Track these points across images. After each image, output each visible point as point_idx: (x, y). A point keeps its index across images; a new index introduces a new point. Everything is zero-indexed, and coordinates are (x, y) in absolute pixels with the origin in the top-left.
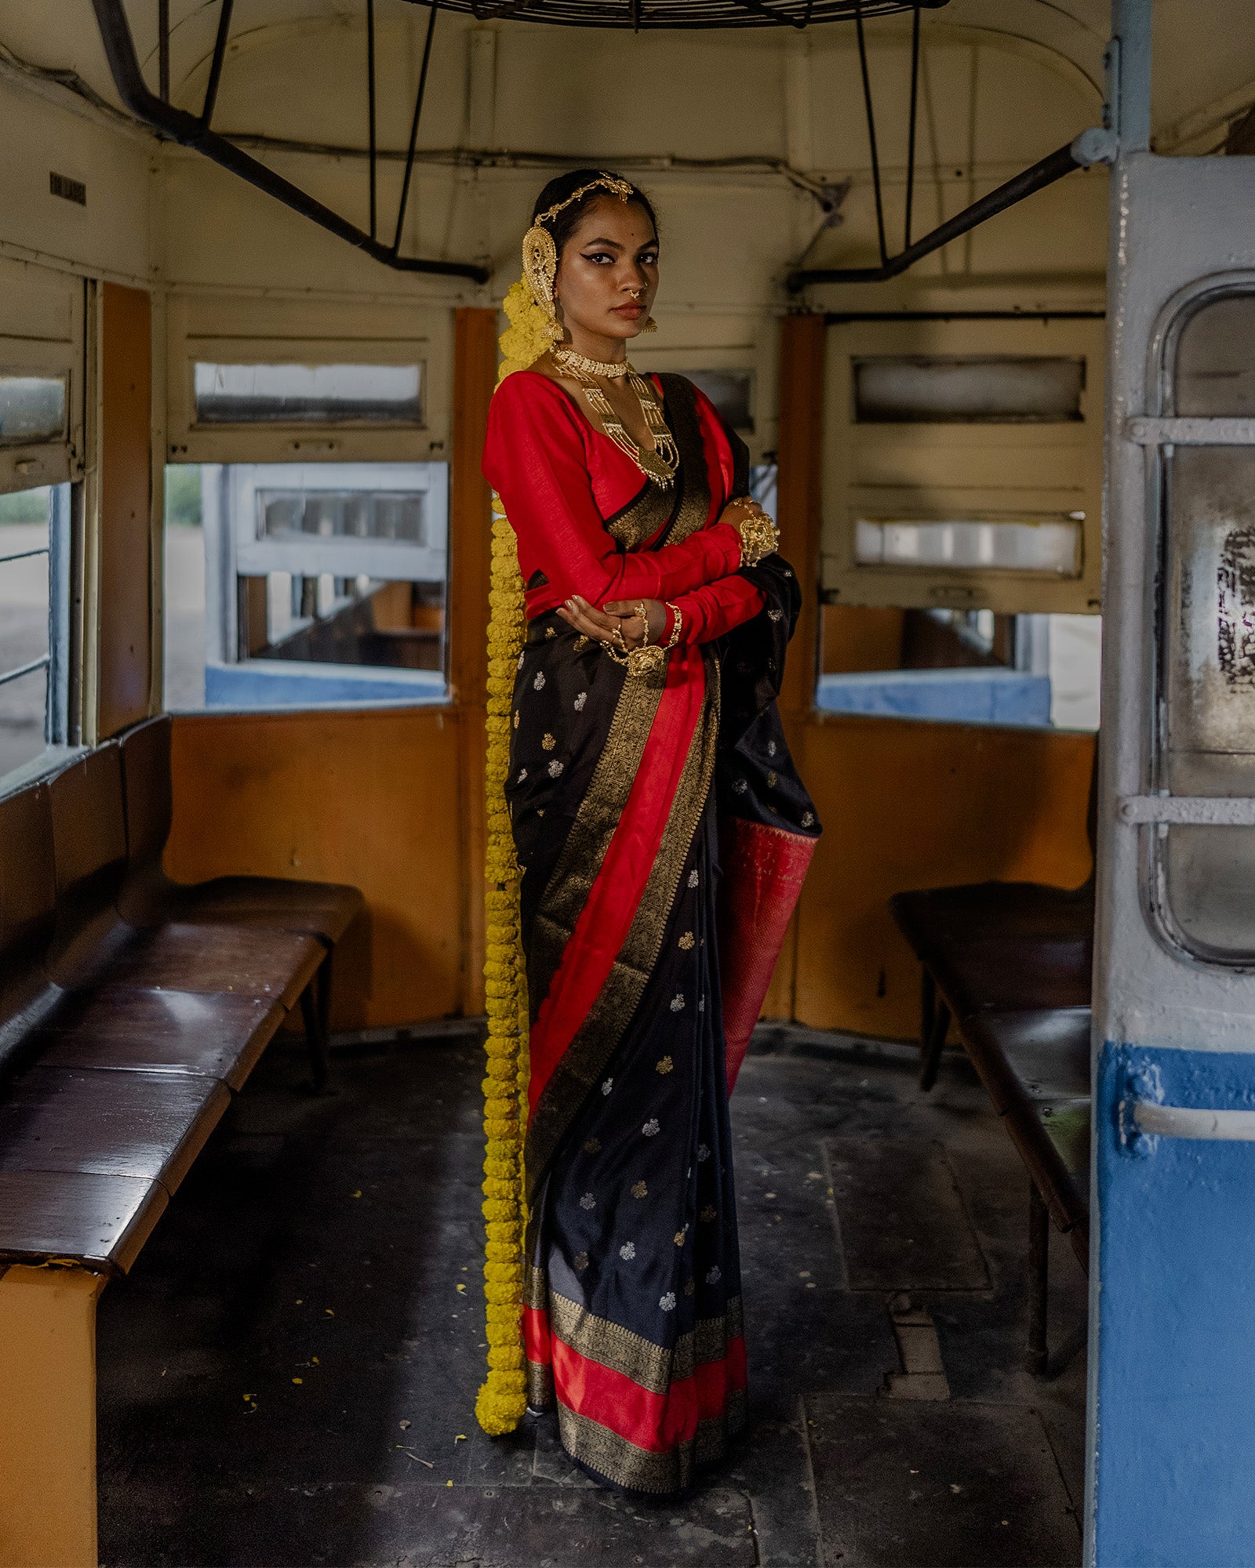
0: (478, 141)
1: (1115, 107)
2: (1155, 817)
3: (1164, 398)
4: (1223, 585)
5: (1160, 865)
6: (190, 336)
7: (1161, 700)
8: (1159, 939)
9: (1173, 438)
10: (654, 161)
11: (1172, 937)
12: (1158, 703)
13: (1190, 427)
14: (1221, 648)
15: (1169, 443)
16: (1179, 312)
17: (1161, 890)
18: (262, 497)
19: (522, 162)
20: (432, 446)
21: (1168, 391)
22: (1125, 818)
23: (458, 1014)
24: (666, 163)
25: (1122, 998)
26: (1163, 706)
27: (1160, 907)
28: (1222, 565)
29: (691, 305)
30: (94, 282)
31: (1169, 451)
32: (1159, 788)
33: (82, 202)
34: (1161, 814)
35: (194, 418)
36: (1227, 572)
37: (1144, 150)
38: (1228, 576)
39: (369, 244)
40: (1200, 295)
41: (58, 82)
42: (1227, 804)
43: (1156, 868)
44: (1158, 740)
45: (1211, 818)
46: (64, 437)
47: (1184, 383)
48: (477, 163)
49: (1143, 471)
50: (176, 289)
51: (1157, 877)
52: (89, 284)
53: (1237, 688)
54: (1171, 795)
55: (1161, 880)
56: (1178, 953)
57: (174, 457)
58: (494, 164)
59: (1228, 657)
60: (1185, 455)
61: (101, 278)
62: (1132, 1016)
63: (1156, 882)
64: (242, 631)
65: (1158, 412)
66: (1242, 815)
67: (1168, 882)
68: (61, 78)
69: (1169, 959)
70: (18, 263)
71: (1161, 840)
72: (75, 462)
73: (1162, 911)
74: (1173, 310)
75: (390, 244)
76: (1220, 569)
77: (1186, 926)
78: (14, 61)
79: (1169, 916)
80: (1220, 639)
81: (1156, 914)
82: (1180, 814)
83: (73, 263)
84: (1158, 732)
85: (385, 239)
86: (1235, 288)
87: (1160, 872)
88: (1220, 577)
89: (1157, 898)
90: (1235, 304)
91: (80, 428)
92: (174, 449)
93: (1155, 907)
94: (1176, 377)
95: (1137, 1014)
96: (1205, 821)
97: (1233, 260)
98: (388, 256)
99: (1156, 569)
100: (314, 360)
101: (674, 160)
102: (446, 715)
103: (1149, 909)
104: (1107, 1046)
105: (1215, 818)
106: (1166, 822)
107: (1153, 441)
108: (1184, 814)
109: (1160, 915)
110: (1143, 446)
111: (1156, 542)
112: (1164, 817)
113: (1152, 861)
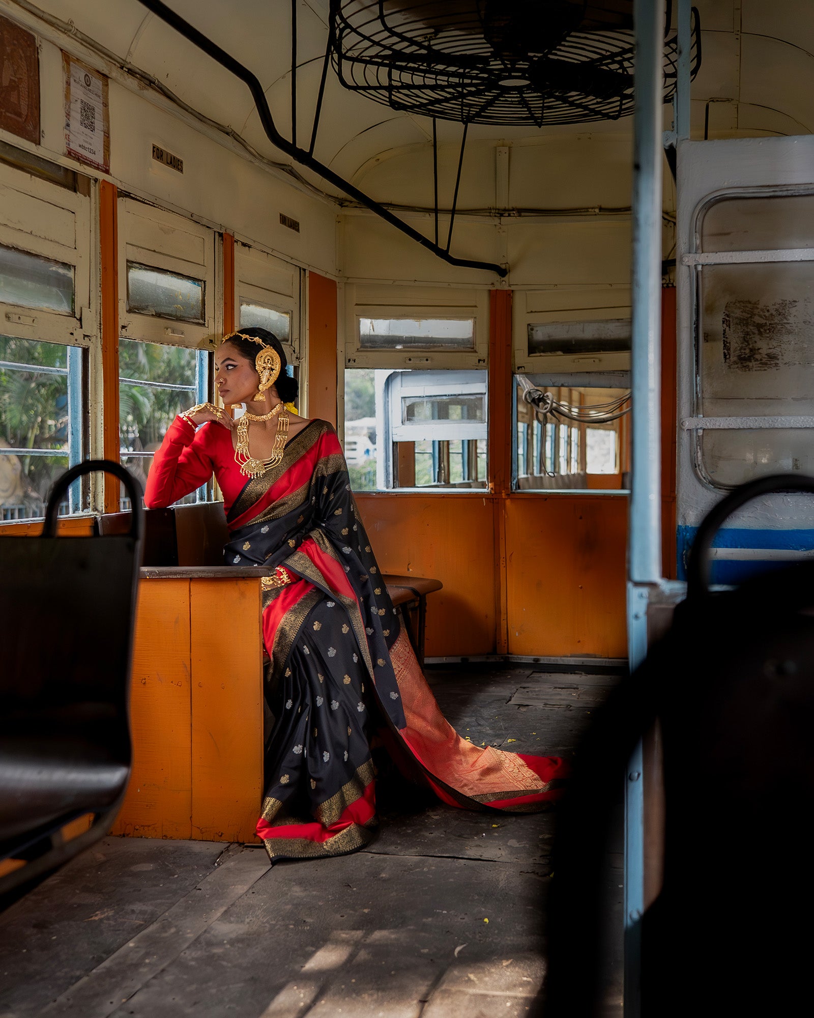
0: (502, 205)
1: (675, 122)
2: (696, 426)
3: (696, 244)
4: (725, 325)
5: (699, 447)
6: (357, 305)
7: (698, 375)
8: (699, 480)
9: (700, 262)
10: (590, 210)
11: (704, 478)
12: (696, 377)
13: (707, 257)
14: (724, 353)
15: (699, 264)
16: (702, 208)
17: (700, 458)
18: (405, 400)
19: (523, 214)
20: (479, 361)
21: (698, 242)
22: (683, 427)
23: (494, 651)
24: (597, 211)
25: (684, 507)
26: (698, 378)
27: (699, 466)
28: (724, 317)
29: (611, 285)
30: (304, 270)
31: (700, 268)
32: (698, 414)
33: (298, 230)
34: (698, 425)
35: (359, 345)
36: (726, 320)
37: (687, 139)
38: (727, 322)
39: (434, 247)
40: (711, 199)
41: (283, 170)
42: (727, 419)
43: (697, 448)
44: (697, 393)
45: (720, 426)
46: (289, 343)
47: (705, 238)
48: (502, 215)
49: (689, 278)
50: (350, 281)
51: (698, 452)
52: (302, 271)
53: (732, 370)
54: (704, 417)
55: (699, 454)
56: (706, 485)
57: (349, 364)
58: (509, 215)
59: (728, 357)
60: (706, 269)
61: (308, 269)
62: (689, 513)
63: (697, 455)
64: (395, 472)
65: (694, 252)
66: (733, 424)
67: (703, 455)
68: (284, 167)
69: (704, 489)
70: (264, 253)
71: (699, 436)
72: (295, 356)
73: (700, 468)
74: (700, 206)
75: (445, 249)
76: (723, 319)
77: (711, 474)
78: (257, 155)
79: (704, 470)
80: (724, 349)
81: (697, 468)
82: (706, 425)
83: (292, 258)
84: (697, 390)
85: (442, 245)
86: (726, 196)
87: (699, 451)
88: (723, 322)
89: (698, 462)
90: (727, 203)
91: (298, 340)
92: (349, 360)
93: (697, 465)
94: (702, 236)
95: (691, 513)
96: (717, 427)
97: (726, 184)
98: (444, 254)
99: (694, 319)
100: (419, 317)
101: (601, 209)
102: (487, 499)
103: (694, 466)
104: (679, 526)
105: (721, 425)
106: (701, 428)
107: (692, 264)
108: (708, 424)
109: (699, 469)
110: (689, 266)
111: (694, 307)
112: (699, 426)
113: (695, 446)
